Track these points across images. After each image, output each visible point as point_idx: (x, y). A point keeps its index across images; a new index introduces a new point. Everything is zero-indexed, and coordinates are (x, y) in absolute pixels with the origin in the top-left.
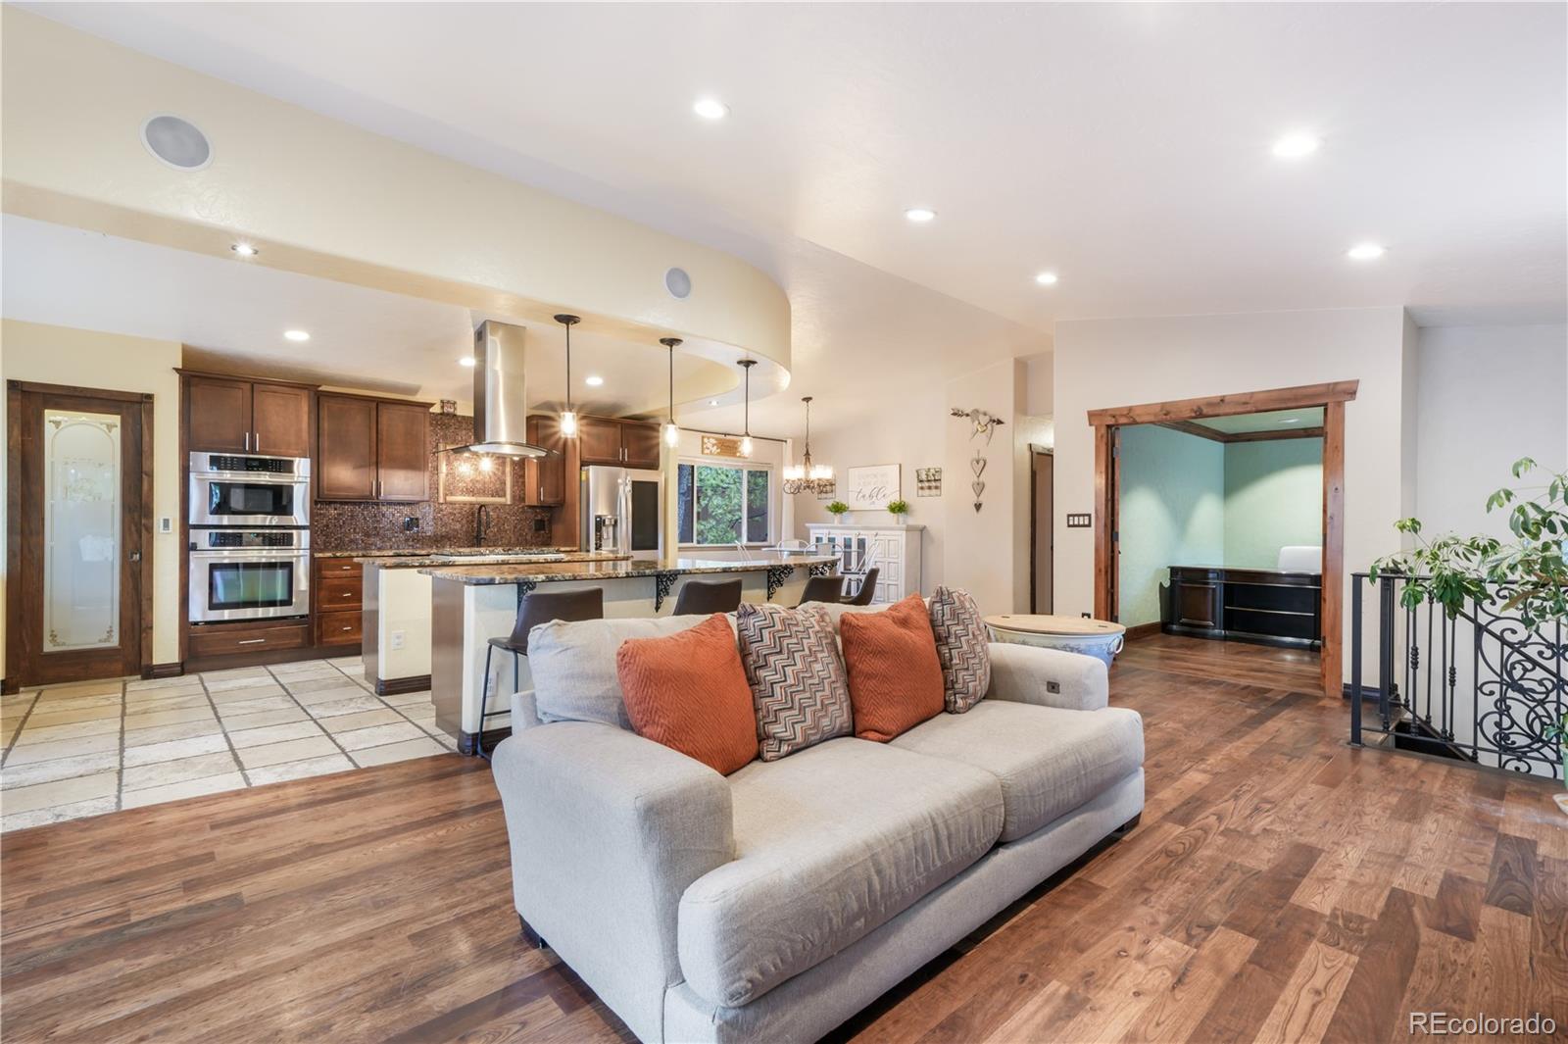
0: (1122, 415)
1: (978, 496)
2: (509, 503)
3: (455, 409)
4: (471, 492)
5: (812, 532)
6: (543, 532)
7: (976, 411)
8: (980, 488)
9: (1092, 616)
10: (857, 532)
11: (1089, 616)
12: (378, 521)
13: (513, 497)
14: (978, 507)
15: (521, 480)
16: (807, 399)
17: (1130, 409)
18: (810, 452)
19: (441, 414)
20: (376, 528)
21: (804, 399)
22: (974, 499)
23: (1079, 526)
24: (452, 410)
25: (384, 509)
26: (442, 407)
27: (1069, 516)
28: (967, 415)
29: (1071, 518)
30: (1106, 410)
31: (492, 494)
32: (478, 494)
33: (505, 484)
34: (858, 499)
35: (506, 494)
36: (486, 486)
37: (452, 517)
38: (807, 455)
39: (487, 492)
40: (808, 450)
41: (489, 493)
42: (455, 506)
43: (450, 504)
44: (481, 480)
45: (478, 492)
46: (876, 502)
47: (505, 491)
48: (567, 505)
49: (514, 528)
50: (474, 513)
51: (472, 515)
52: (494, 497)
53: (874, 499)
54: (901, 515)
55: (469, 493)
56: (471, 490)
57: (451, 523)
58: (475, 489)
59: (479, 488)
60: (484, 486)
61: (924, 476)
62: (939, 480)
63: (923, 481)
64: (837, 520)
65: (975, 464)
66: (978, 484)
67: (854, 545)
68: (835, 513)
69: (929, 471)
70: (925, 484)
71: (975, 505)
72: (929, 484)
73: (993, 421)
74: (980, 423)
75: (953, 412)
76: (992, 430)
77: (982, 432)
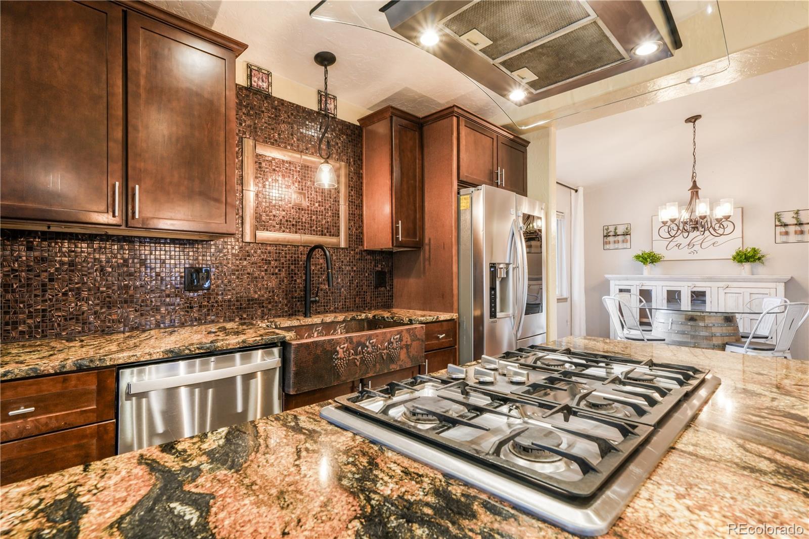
2: (343, 245)
3: (270, 84)
4: (294, 225)
5: (612, 283)
6: (383, 289)
10: (690, 284)
12: (131, 274)
13: (349, 236)
15: (357, 212)
16: (693, 119)
18: (698, 185)
19: (246, 89)
20: (127, 287)
21: (688, 120)
24: (265, 85)
25: (145, 251)
26: (250, 77)
31: (322, 231)
32: (302, 229)
33: (339, 217)
34: (669, 248)
35: (339, 229)
36: (314, 217)
37: (265, 268)
38: (695, 188)
39: (314, 228)
40: (695, 182)
41: (316, 228)
42: (269, 248)
43: (262, 244)
44: (308, 207)
45: (302, 226)
46: (700, 251)
47: (339, 226)
48: (430, 249)
49: (350, 283)
50: (298, 261)
51: (295, 264)
52: (325, 235)
53: (697, 247)
54: (747, 266)
55: (290, 228)
56: (294, 223)
57: (263, 278)
58: (299, 222)
59: (304, 220)
60: (311, 217)
61: (788, 218)
63: (787, 225)
64: (646, 270)
67: (686, 298)
68: (644, 263)
69: (797, 213)
70: (792, 229)
72: (798, 228)
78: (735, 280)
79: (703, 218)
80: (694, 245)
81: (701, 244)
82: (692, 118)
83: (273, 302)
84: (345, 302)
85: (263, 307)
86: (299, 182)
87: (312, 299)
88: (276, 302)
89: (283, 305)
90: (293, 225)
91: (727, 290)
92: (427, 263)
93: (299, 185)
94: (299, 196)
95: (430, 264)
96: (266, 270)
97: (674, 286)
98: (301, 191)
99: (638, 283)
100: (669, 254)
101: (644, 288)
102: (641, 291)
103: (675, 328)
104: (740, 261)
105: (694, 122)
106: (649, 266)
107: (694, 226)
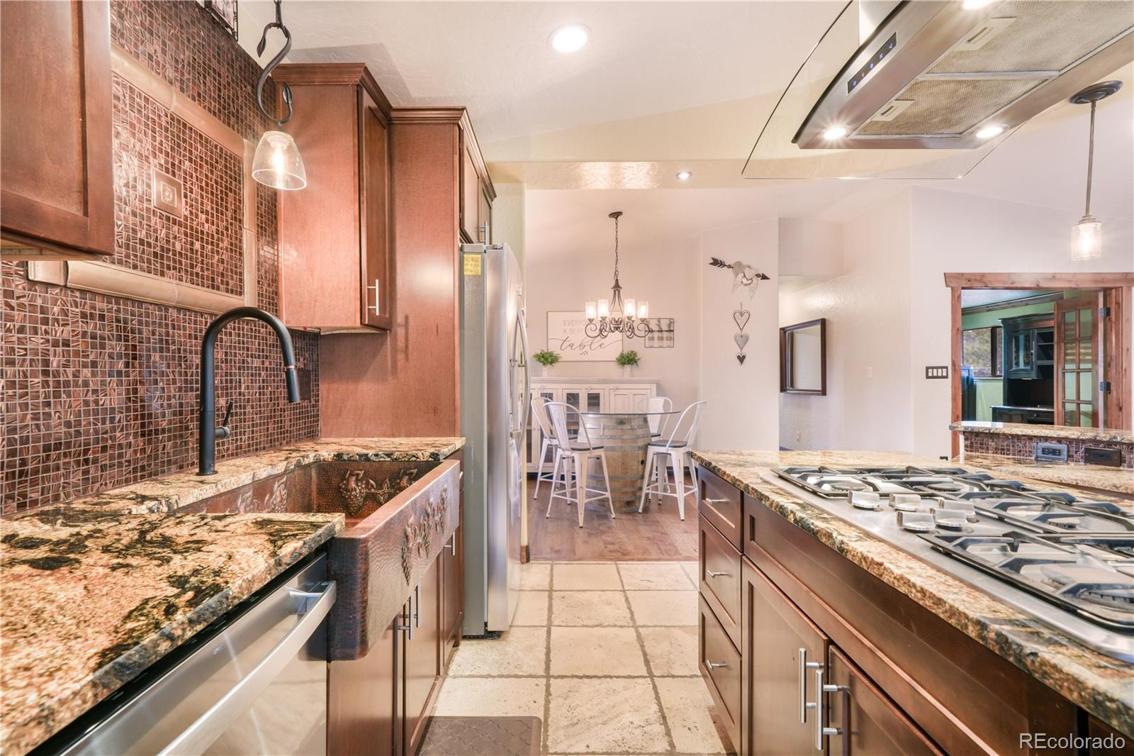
0: (976, 280)
1: (741, 349)
4: (157, 256)
6: (306, 403)
7: (739, 264)
8: (743, 340)
9: (950, 458)
10: (587, 386)
11: (946, 458)
13: (259, 297)
14: (741, 359)
17: (983, 275)
21: (612, 215)
22: (737, 351)
23: (937, 377)
27: (927, 368)
28: (729, 267)
29: (930, 370)
30: (963, 274)
31: (213, 279)
32: (175, 268)
33: (241, 254)
34: (563, 348)
35: (241, 280)
36: (197, 245)
37: (92, 357)
38: (617, 287)
39: (198, 270)
40: (617, 281)
41: (202, 270)
42: (98, 304)
43: (82, 291)
44: (186, 217)
45: (175, 261)
46: (590, 352)
47: (241, 274)
48: (407, 333)
49: (260, 395)
50: (167, 341)
51: (161, 350)
52: (218, 289)
53: (587, 348)
54: (628, 367)
55: (149, 262)
56: (158, 250)
57: (86, 384)
58: (168, 250)
59: (178, 248)
60: (192, 244)
61: (653, 326)
62: (673, 331)
63: (653, 331)
64: (546, 371)
65: (738, 315)
66: (742, 337)
67: (583, 401)
68: (544, 364)
69: (659, 321)
70: (656, 335)
71: (739, 357)
72: (660, 334)
73: (758, 276)
74: (745, 276)
75: (712, 261)
76: (757, 284)
77: (746, 285)
78: (620, 382)
79: (629, 318)
80: (585, 346)
81: (592, 343)
82: (616, 213)
83: (112, 447)
84: (253, 433)
85: (86, 461)
86: (167, 154)
87: (217, 431)
88: (120, 446)
89: (136, 452)
90: (155, 255)
91: (616, 392)
92: (401, 357)
93: (167, 162)
94: (168, 188)
95: (407, 359)
96: (94, 364)
97: (573, 389)
98: (170, 176)
99: (539, 385)
100: (565, 355)
101: (545, 391)
102: (543, 395)
103: (607, 432)
104: (624, 364)
105: (617, 218)
106: (549, 366)
107: (618, 325)
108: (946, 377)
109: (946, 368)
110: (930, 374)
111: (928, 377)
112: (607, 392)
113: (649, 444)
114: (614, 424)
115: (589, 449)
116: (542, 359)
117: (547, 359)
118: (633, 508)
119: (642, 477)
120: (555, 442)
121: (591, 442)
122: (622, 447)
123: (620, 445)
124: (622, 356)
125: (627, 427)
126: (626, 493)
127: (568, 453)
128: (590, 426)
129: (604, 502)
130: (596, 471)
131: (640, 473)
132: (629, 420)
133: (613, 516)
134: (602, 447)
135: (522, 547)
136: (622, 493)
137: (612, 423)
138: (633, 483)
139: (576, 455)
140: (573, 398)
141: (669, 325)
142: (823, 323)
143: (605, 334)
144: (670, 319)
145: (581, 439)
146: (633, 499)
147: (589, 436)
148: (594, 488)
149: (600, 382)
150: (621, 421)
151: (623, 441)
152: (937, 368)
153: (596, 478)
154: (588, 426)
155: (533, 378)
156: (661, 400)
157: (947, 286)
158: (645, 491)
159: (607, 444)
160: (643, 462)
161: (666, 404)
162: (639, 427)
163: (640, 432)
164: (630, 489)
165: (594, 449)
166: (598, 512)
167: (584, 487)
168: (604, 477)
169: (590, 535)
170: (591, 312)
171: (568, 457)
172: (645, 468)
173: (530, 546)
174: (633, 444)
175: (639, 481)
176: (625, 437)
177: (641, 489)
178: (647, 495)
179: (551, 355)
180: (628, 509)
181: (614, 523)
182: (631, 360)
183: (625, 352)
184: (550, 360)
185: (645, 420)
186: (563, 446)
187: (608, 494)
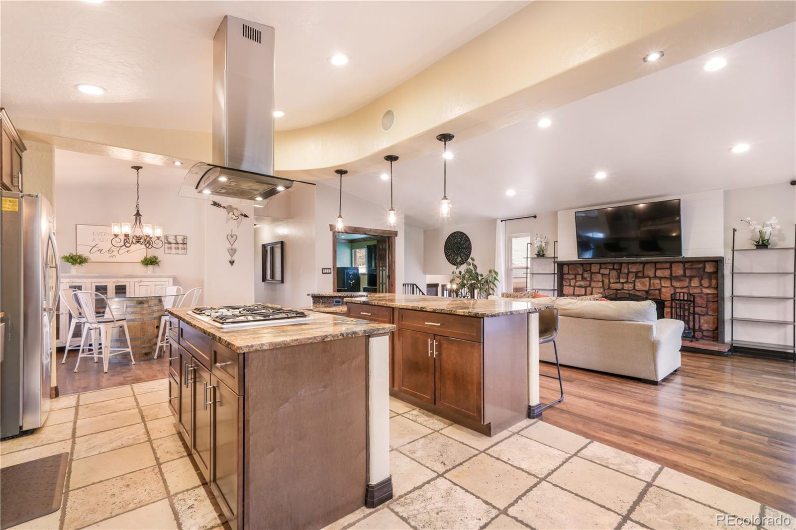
1: (232, 257)
7: (230, 208)
8: (233, 252)
10: (115, 280)
14: (232, 263)
21: (133, 168)
22: (229, 258)
23: (327, 273)
27: (323, 269)
28: (224, 207)
34: (92, 252)
38: (138, 214)
40: (138, 211)
46: (118, 256)
53: (115, 254)
54: (150, 267)
61: (171, 239)
62: (186, 244)
63: (171, 243)
64: (75, 270)
65: (229, 237)
66: (232, 249)
67: (111, 290)
68: (73, 264)
69: (176, 237)
70: (173, 246)
71: (230, 261)
72: (176, 246)
73: (242, 215)
74: (234, 214)
75: (213, 203)
76: (242, 220)
77: (235, 219)
78: (146, 277)
79: (148, 236)
80: (113, 251)
81: (118, 251)
82: (137, 167)
91: (141, 284)
97: (102, 282)
99: (68, 280)
100: (94, 257)
101: (74, 284)
102: (71, 287)
103: (129, 310)
104: (147, 264)
105: (138, 170)
106: (77, 266)
107: (138, 240)
108: (331, 273)
109: (331, 269)
110: (324, 272)
111: (323, 273)
112: (132, 284)
113: (162, 315)
114: (135, 304)
115: (113, 321)
116: (71, 260)
117: (76, 260)
118: (151, 356)
119: (157, 336)
120: (83, 320)
121: (115, 317)
122: (141, 318)
123: (140, 317)
124: (146, 259)
125: (146, 305)
126: (144, 348)
127: (96, 325)
128: (115, 307)
129: (126, 356)
130: (120, 336)
131: (155, 334)
132: (147, 301)
133: (134, 362)
134: (125, 319)
135: (51, 388)
136: (141, 348)
137: (133, 304)
138: (150, 341)
139: (102, 326)
140: (101, 289)
141: (184, 240)
142: (282, 243)
143: (128, 245)
144: (184, 236)
145: (107, 316)
146: (150, 350)
147: (114, 313)
148: (118, 348)
149: (125, 277)
150: (141, 302)
151: (142, 314)
152: (327, 269)
153: (121, 340)
154: (114, 306)
155: (63, 275)
156: (175, 288)
157: (331, 230)
158: (159, 344)
159: (129, 317)
160: (158, 327)
161: (178, 290)
162: (155, 305)
163: (155, 308)
164: (147, 345)
165: (117, 321)
166: (121, 363)
167: (109, 347)
168: (126, 340)
169: (112, 376)
170: (116, 229)
171: (96, 329)
172: (159, 330)
173: (59, 388)
174: (150, 316)
175: (154, 339)
176: (145, 312)
177: (156, 344)
178: (161, 348)
179: (80, 257)
180: (146, 358)
181: (133, 367)
182: (153, 262)
183: (149, 257)
184: (79, 261)
185: (160, 301)
186: (89, 321)
187: (129, 350)
